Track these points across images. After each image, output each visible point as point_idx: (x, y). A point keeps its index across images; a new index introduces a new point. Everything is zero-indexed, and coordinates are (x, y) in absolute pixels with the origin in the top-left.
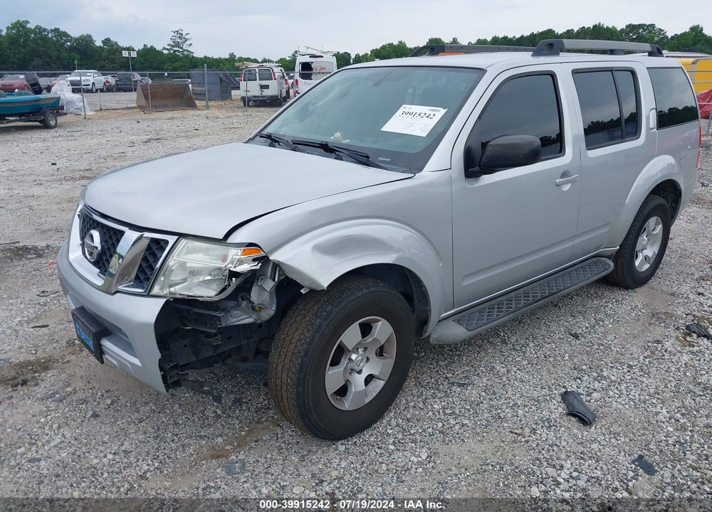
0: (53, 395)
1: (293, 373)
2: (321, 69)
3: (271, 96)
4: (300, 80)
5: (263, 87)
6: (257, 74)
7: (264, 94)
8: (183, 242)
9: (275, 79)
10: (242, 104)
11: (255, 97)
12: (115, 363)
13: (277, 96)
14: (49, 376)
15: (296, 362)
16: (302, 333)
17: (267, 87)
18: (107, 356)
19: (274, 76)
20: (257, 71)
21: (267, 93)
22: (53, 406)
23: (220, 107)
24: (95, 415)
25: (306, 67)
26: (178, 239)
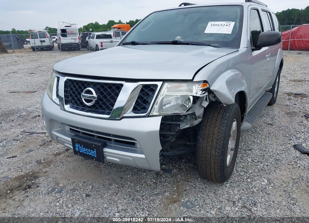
0: (53, 190)
1: (219, 149)
2: (71, 32)
3: (47, 46)
4: (61, 37)
5: (42, 41)
6: (38, 35)
7: (43, 45)
8: (166, 84)
9: (48, 38)
10: (32, 50)
11: (38, 46)
12: (118, 160)
13: (50, 46)
14: (41, 181)
15: (220, 143)
16: (219, 128)
17: (44, 41)
18: (108, 158)
19: (47, 36)
20: (38, 34)
21: (44, 44)
22: (58, 195)
23: (20, 52)
24: (87, 196)
25: (63, 31)
26: (163, 83)
